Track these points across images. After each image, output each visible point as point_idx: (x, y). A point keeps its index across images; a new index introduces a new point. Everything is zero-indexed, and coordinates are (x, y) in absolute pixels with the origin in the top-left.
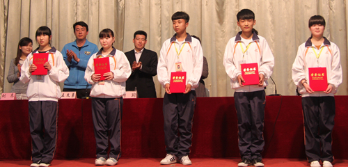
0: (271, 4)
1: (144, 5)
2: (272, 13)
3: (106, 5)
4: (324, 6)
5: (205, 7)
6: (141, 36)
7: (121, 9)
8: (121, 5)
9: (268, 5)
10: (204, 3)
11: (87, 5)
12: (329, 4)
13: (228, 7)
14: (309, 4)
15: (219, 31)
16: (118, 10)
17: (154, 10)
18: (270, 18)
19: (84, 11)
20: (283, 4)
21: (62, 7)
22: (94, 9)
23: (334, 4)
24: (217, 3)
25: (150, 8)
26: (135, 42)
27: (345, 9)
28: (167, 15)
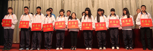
0: (108, 2)
1: (70, 3)
2: (109, 5)
3: (59, 3)
4: (124, 2)
5: (88, 3)
6: (69, 12)
7: (63, 4)
8: (63, 2)
9: (107, 2)
10: (88, 2)
11: (53, 3)
12: (126, 2)
13: (95, 3)
14: (120, 2)
15: (93, 10)
16: (62, 4)
17: (73, 4)
18: (108, 6)
19: (52, 5)
20: (112, 2)
21: (46, 3)
22: (55, 4)
23: (127, 2)
24: (92, 2)
25: (72, 3)
26: (67, 14)
27: (130, 3)
28: (77, 5)
